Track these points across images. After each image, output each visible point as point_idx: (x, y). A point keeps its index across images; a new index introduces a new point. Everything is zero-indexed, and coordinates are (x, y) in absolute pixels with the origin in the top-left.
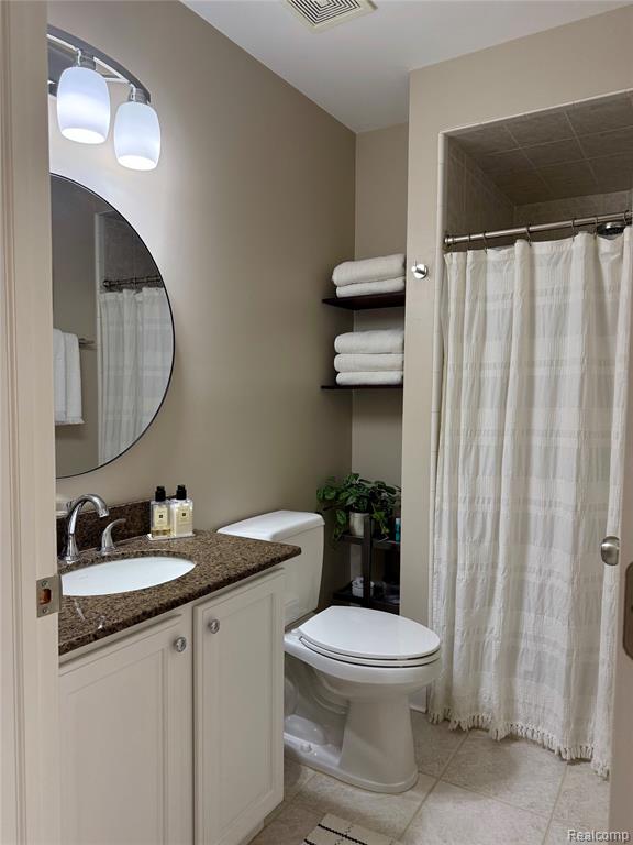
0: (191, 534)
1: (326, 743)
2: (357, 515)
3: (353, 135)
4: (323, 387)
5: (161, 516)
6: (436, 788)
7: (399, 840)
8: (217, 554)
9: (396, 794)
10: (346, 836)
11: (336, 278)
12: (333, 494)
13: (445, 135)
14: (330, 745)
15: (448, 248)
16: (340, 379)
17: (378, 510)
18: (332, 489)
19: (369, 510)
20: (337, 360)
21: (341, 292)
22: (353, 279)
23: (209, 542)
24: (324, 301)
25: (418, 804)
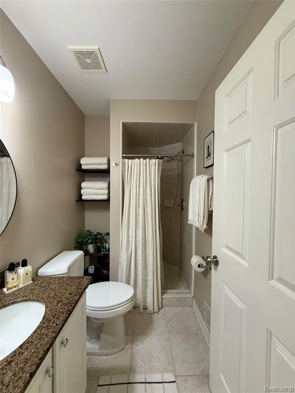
0: (31, 282)
1: (91, 340)
2: (91, 245)
3: (84, 115)
4: (77, 201)
5: (13, 279)
6: (134, 340)
7: (130, 373)
8: (53, 293)
9: (122, 350)
10: (111, 385)
11: (82, 162)
12: (82, 239)
13: (123, 122)
14: (93, 340)
15: (123, 157)
16: (83, 197)
17: (99, 242)
18: (82, 237)
19: (96, 243)
20: (82, 191)
21: (83, 167)
22: (87, 163)
23: (44, 285)
24: (77, 170)
25: (131, 350)
